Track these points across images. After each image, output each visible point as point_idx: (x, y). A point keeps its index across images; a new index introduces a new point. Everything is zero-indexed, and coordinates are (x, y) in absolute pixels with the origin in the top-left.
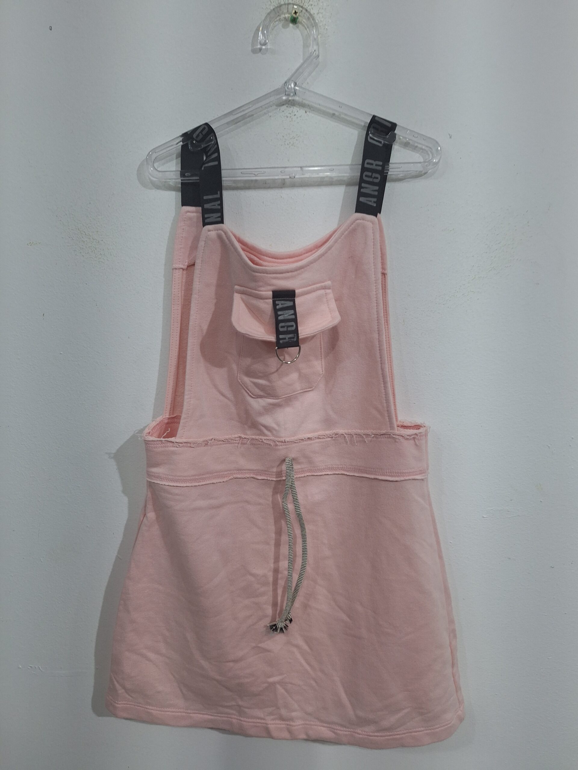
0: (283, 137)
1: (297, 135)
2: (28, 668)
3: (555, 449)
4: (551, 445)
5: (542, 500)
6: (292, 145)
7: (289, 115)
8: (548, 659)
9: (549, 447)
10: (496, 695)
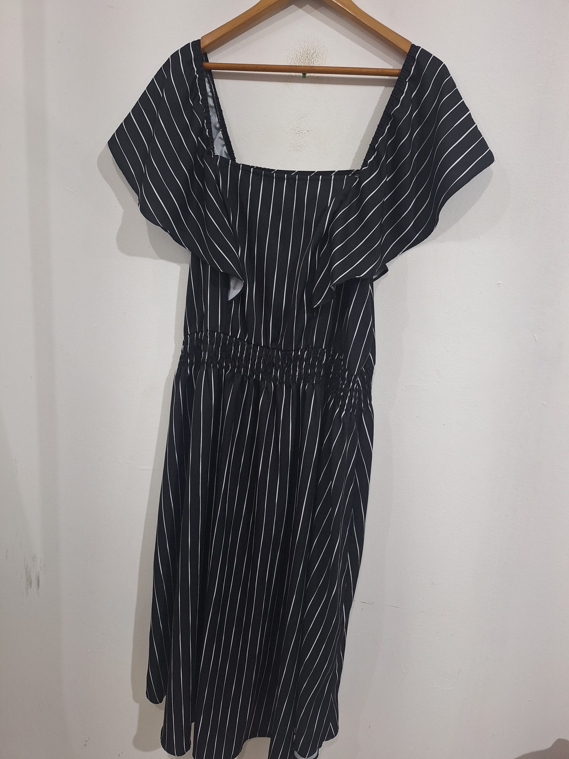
0: (294, 145)
1: (302, 144)
2: (125, 464)
3: (449, 348)
4: (447, 345)
5: (439, 381)
6: (298, 151)
7: (298, 133)
8: (440, 485)
9: (445, 347)
10: (406, 505)
